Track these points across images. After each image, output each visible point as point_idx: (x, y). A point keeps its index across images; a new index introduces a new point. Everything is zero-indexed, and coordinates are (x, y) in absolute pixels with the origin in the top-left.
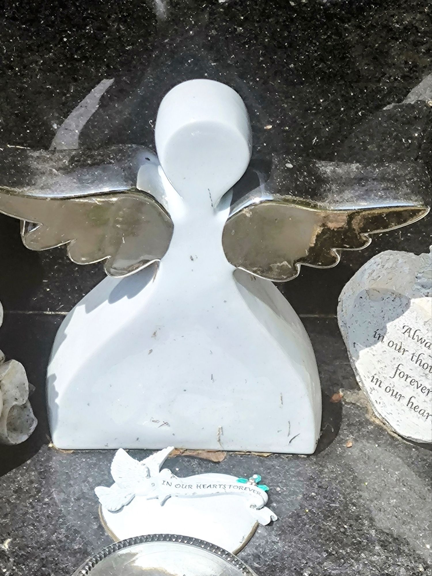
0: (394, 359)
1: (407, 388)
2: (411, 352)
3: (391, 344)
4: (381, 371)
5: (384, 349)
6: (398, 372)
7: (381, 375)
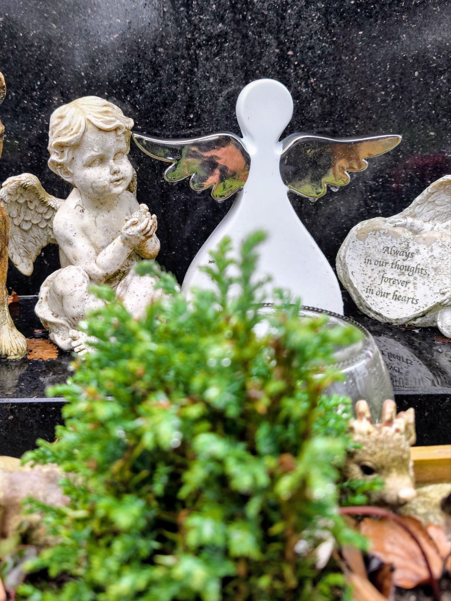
0: (380, 272)
1: (392, 287)
2: (391, 262)
3: (377, 263)
4: (371, 283)
5: (373, 268)
6: (384, 279)
7: (372, 286)
